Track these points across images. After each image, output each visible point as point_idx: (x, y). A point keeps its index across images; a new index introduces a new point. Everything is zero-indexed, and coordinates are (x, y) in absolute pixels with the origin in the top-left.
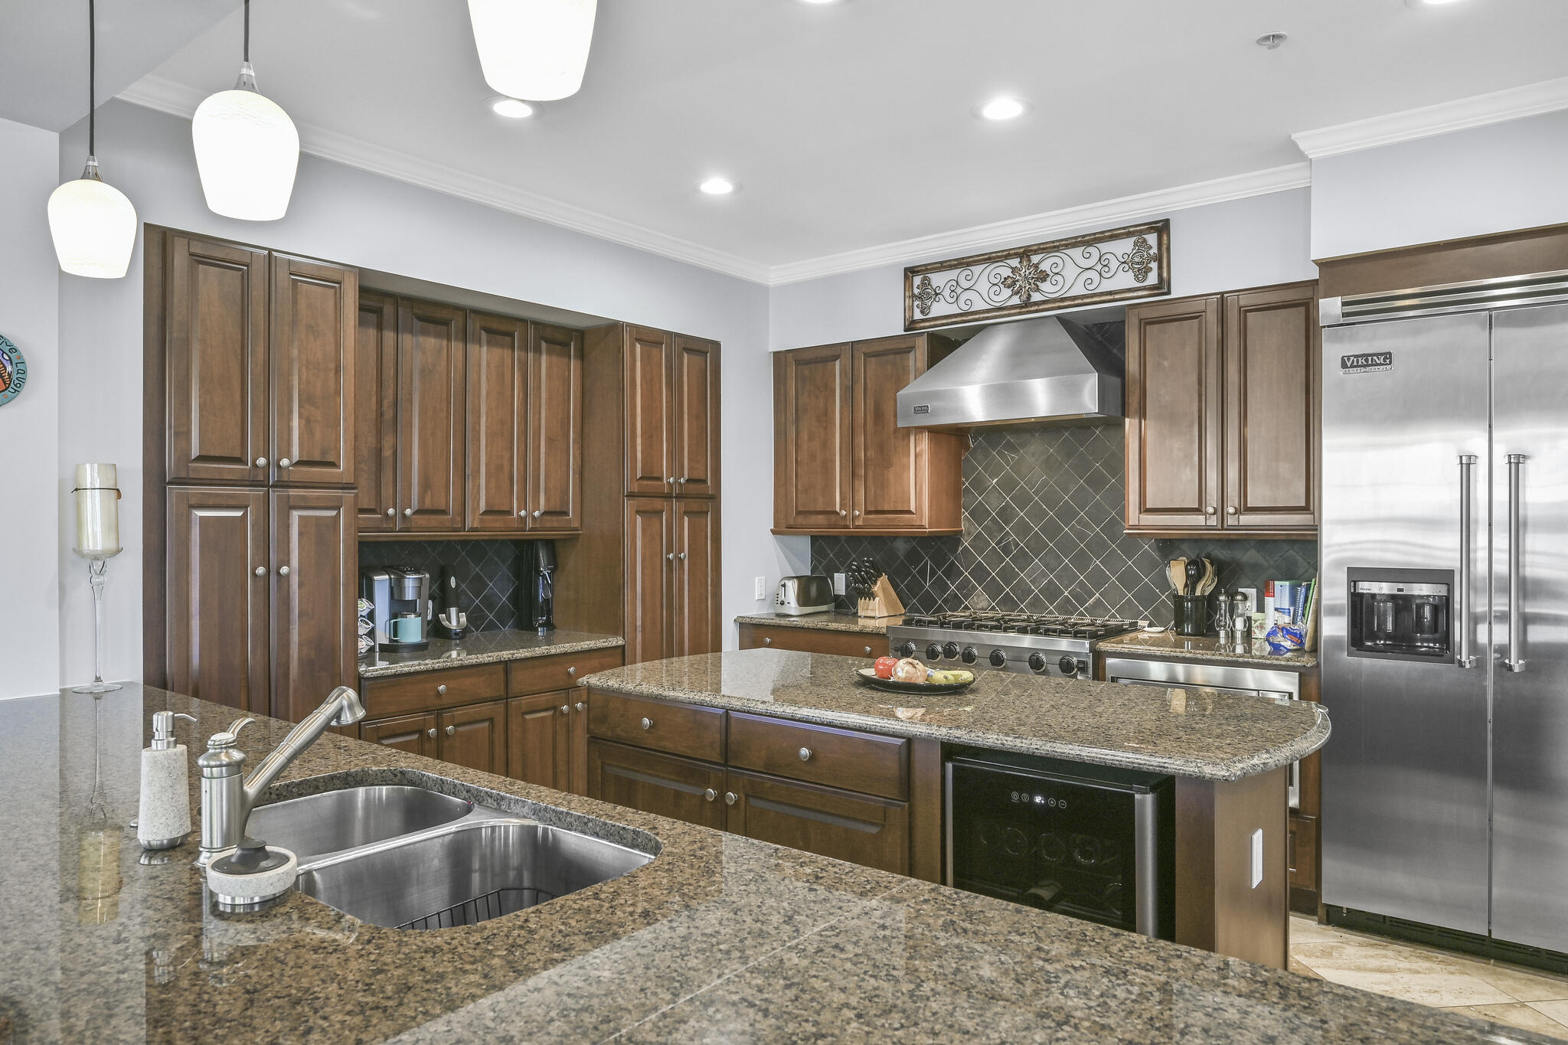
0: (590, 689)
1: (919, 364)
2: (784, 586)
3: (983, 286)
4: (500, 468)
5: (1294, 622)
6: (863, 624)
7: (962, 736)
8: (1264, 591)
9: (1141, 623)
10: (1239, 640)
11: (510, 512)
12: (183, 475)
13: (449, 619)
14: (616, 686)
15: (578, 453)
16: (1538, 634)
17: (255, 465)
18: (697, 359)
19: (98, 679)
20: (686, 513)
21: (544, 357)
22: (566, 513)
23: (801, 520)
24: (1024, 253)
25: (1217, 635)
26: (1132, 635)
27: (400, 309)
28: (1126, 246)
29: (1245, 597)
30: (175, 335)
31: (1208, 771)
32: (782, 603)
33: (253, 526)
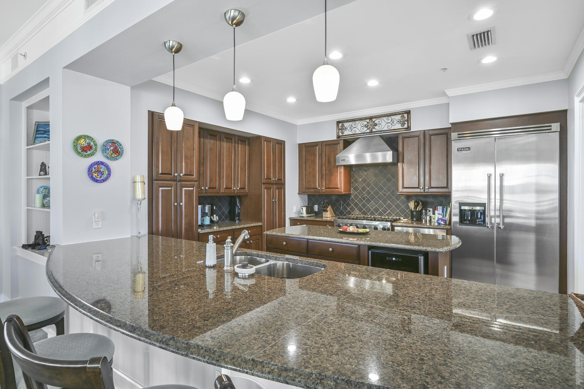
0: (267, 235)
1: (341, 148)
2: (302, 209)
3: (359, 127)
4: (229, 176)
5: (443, 217)
6: (324, 219)
7: (374, 244)
8: (435, 209)
9: (401, 218)
10: (428, 222)
11: (231, 188)
12: (157, 178)
13: (214, 218)
14: (275, 234)
15: (248, 172)
16: (507, 220)
17: (174, 176)
18: (280, 145)
19: (139, 233)
20: (277, 188)
21: (240, 145)
22: (245, 188)
23: (306, 190)
24: (371, 118)
25: (422, 221)
26: (400, 221)
27: (205, 133)
28: (399, 117)
29: (430, 211)
30: (155, 140)
31: (437, 250)
32: (302, 213)
33: (174, 192)
